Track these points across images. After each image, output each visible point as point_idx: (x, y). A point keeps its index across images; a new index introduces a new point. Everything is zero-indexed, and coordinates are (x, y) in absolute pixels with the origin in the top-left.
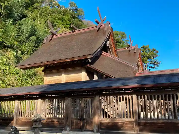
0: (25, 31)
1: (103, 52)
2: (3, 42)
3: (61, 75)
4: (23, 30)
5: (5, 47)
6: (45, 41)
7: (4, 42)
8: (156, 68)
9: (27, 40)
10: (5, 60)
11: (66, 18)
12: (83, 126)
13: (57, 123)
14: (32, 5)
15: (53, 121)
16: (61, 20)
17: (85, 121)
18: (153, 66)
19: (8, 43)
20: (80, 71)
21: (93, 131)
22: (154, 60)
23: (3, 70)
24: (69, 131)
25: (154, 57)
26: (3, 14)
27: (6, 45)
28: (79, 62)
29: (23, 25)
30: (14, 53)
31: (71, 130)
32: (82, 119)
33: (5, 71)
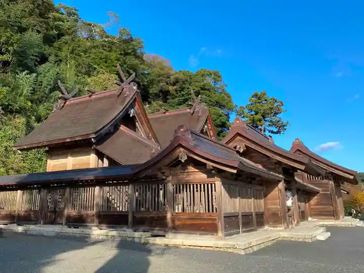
0: (45, 83)
1: (122, 126)
2: (9, 105)
3: (67, 157)
4: (41, 82)
5: (11, 112)
6: (55, 109)
7: (11, 105)
8: (282, 132)
9: (46, 98)
10: (10, 132)
11: (113, 55)
12: (55, 219)
13: (33, 216)
14: (59, 38)
15: (30, 214)
16: (104, 60)
17: (57, 214)
18: (276, 130)
19: (16, 107)
20: (87, 153)
21: (62, 224)
22: (274, 119)
23: (6, 147)
24: (43, 224)
25: (276, 114)
26: (11, 61)
27: (14, 109)
28: (82, 142)
29: (42, 75)
30: (23, 120)
31: (45, 224)
32: (55, 212)
33: (9, 149)
